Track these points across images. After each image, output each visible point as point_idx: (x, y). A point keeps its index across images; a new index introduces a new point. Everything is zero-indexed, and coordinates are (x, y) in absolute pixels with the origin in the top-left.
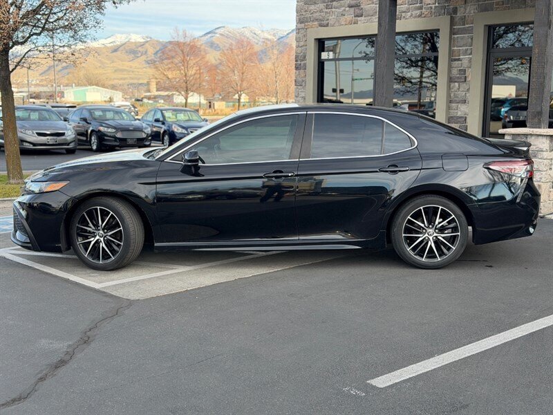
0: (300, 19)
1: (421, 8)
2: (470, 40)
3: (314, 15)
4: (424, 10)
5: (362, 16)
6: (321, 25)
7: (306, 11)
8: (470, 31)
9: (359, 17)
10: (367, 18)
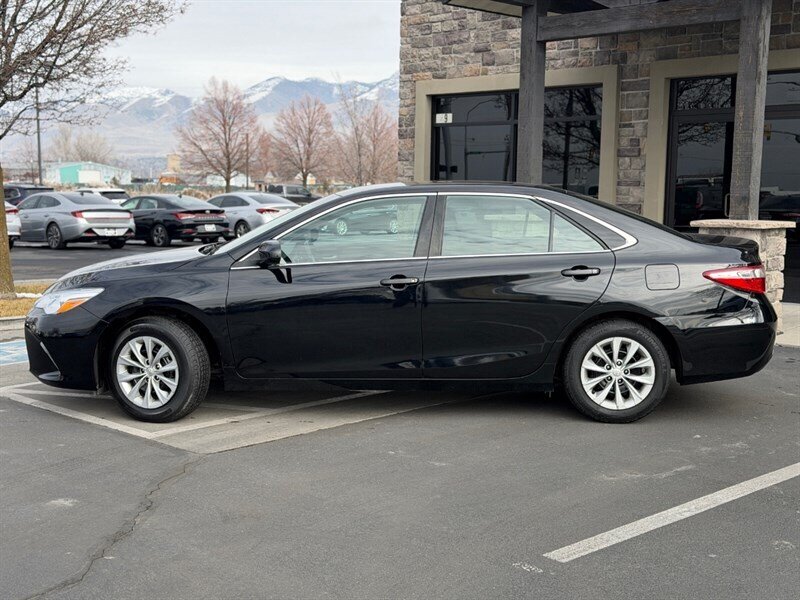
0: (405, 68)
1: (575, 54)
2: (645, 98)
4: (580, 58)
5: (493, 64)
6: (435, 77)
7: (414, 57)
8: (645, 85)
9: (488, 64)
10: (500, 67)
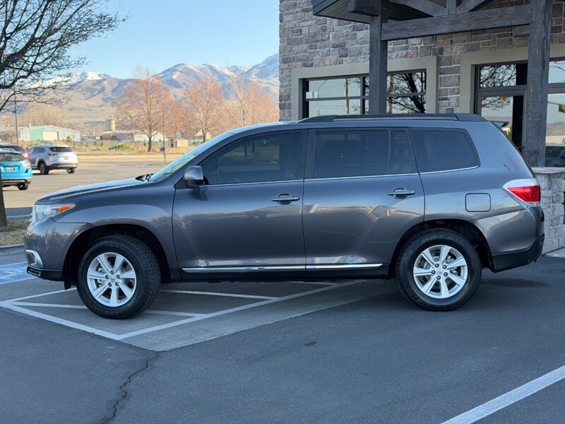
0: (283, 59)
1: (406, 48)
2: (457, 80)
3: (299, 55)
4: (409, 50)
5: (347, 56)
6: (305, 65)
7: (289, 51)
8: (457, 70)
9: (344, 57)
10: (351, 58)
